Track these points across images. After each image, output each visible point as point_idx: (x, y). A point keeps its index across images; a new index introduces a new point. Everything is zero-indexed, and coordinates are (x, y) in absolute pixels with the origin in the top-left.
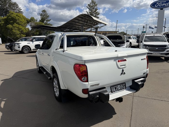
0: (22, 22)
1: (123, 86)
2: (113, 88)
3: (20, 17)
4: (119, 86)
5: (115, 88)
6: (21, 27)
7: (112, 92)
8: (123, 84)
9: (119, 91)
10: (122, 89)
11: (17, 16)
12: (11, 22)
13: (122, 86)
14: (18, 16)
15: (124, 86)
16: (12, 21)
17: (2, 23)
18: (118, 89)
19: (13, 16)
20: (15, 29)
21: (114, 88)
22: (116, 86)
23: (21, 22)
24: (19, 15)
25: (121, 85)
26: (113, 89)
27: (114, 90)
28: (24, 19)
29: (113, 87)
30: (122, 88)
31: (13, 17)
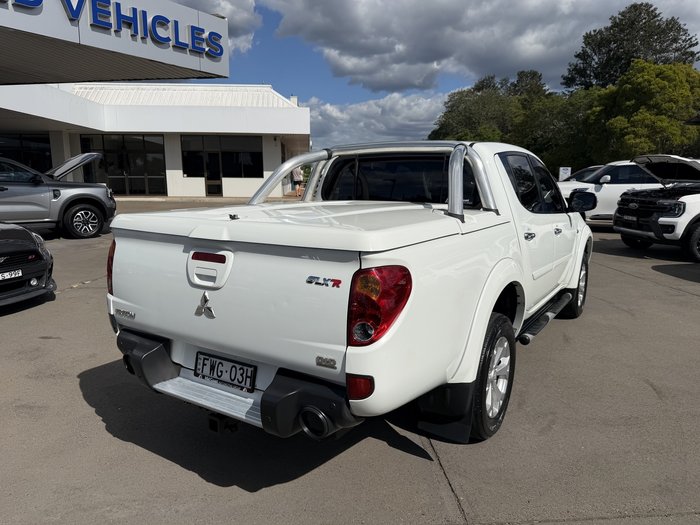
0: (676, 102)
1: (242, 375)
2: (206, 362)
3: (670, 80)
4: (227, 366)
5: (212, 368)
6: (665, 124)
7: (196, 375)
8: (245, 368)
9: (220, 385)
10: (233, 385)
11: (657, 76)
12: (628, 103)
13: (239, 372)
14: (663, 79)
15: (248, 380)
16: (633, 102)
17: (594, 112)
18: (219, 374)
19: (640, 80)
20: (634, 132)
21: (208, 363)
22: (219, 361)
23: (670, 101)
24: (670, 73)
25: (238, 367)
26: (204, 365)
27: (207, 370)
28: (692, 88)
29: (205, 359)
30: (236, 382)
31: (640, 84)
